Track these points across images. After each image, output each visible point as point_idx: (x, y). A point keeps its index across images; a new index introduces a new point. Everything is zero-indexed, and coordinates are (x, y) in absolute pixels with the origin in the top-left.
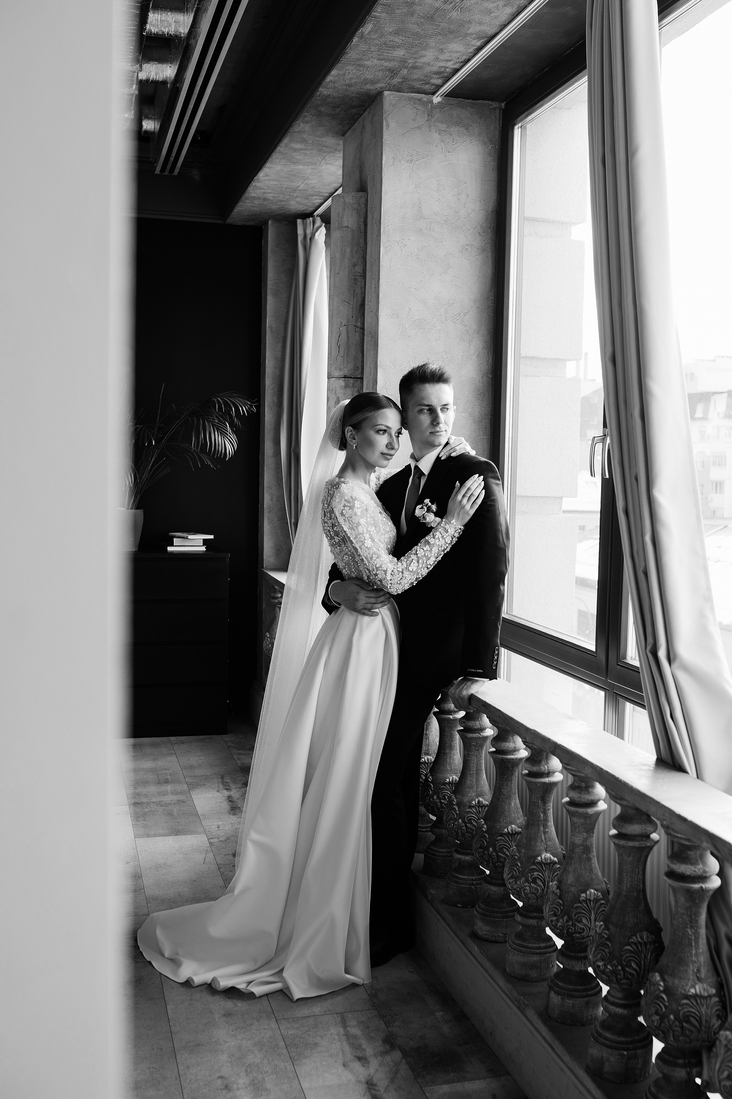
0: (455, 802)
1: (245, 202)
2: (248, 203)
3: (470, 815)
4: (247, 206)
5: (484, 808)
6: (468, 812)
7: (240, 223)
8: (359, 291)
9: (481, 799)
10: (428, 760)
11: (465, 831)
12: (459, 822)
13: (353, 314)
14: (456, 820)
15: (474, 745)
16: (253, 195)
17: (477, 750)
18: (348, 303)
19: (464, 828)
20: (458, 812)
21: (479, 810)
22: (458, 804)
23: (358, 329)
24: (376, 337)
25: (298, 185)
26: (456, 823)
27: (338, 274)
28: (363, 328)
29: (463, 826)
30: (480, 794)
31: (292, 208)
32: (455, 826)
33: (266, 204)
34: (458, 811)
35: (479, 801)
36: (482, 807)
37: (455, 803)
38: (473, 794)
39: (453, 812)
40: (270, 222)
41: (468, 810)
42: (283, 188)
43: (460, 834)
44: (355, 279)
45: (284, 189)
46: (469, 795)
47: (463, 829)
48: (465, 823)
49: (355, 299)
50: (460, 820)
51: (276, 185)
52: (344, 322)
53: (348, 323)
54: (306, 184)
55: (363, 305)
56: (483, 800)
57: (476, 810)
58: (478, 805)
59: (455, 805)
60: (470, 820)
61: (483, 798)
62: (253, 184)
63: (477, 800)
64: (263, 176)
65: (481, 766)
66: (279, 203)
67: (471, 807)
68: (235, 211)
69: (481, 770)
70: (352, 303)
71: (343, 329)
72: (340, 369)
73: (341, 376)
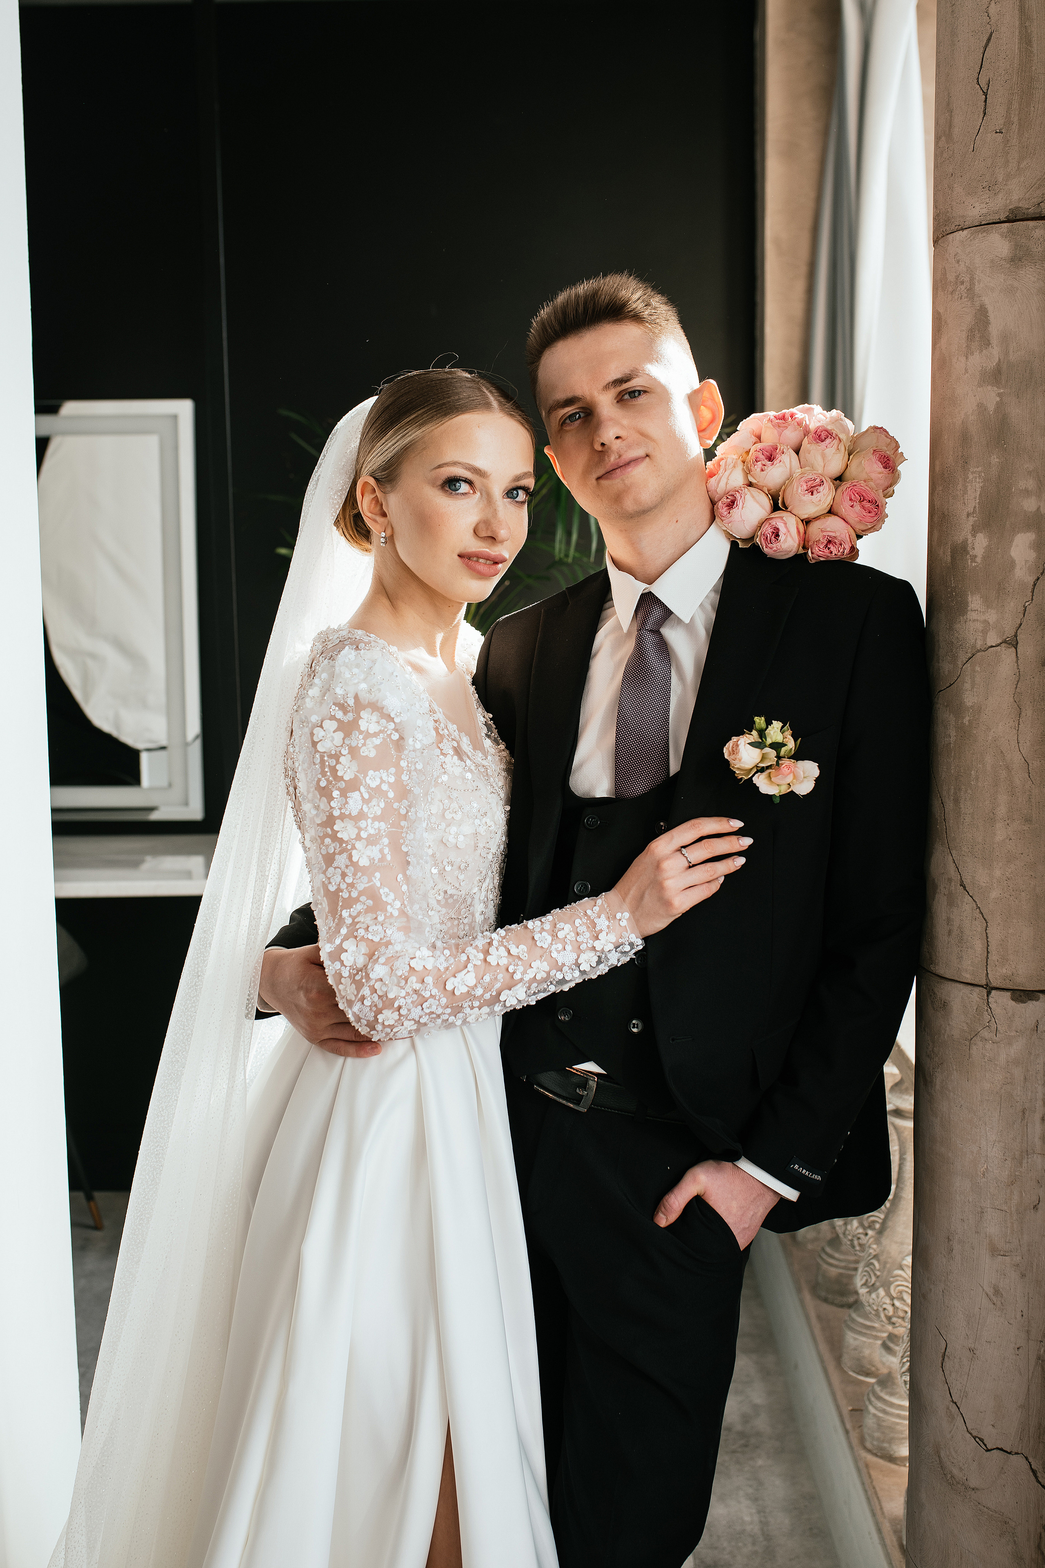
72: (991, 187)
73: (996, 218)
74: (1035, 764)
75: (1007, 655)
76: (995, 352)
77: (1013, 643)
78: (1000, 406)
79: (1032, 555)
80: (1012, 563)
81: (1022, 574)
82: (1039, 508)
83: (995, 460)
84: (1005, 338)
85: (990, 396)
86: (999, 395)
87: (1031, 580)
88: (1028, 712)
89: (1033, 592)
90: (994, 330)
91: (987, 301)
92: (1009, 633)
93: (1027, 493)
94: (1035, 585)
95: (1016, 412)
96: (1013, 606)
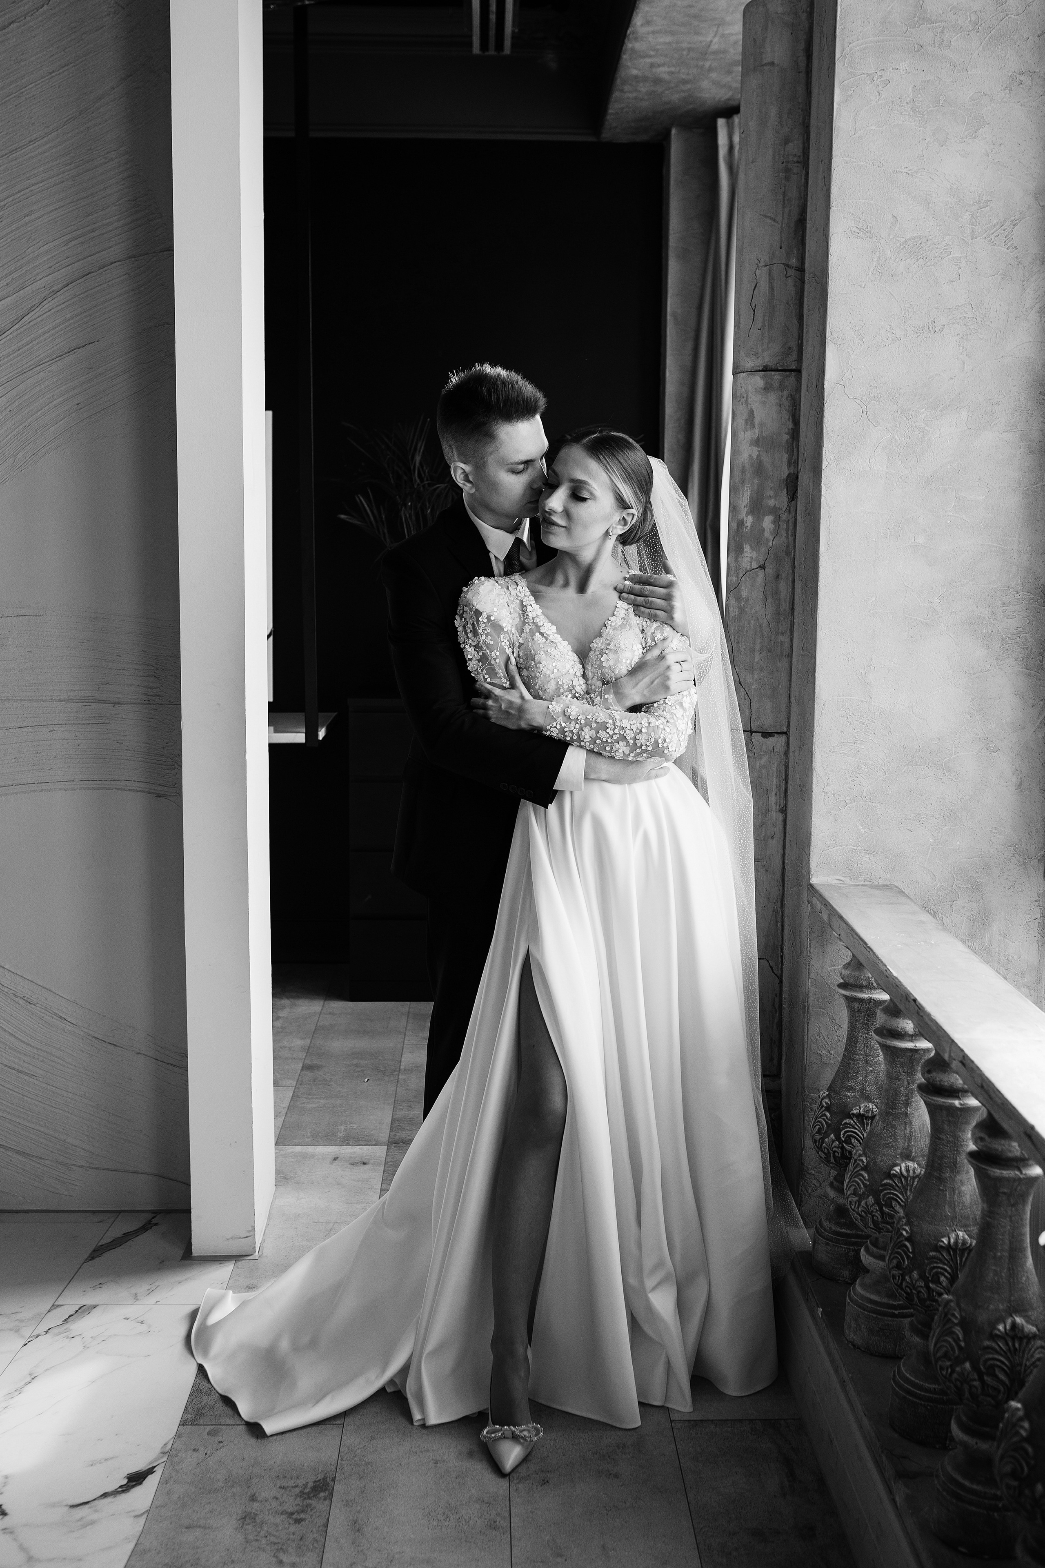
0: (956, 1318)
1: (622, 91)
2: (629, 92)
3: (991, 1356)
4: (628, 98)
5: (1025, 1341)
6: (988, 1347)
7: (624, 139)
8: (793, 193)
9: (1018, 1320)
10: (908, 1171)
11: (980, 1390)
12: (965, 1368)
13: (781, 241)
14: (958, 1361)
15: (1004, 1193)
16: (635, 72)
17: (1013, 1205)
18: (771, 218)
19: (977, 1383)
20: (963, 1344)
21: (1014, 1345)
22: (963, 1323)
23: (791, 272)
24: (824, 279)
25: (709, 39)
26: (958, 1369)
27: (752, 162)
28: (801, 270)
29: (975, 1380)
30: (1019, 1308)
31: (707, 95)
32: (955, 1376)
33: (660, 90)
34: (964, 1340)
35: (1014, 1325)
36: (1021, 1339)
37: (956, 1321)
38: (1001, 1307)
39: (951, 1340)
40: (674, 131)
41: (987, 1343)
42: (682, 49)
43: (967, 1394)
44: (787, 170)
45: (685, 53)
46: (991, 1307)
47: (974, 1386)
48: (981, 1376)
49: (787, 210)
50: (967, 1365)
51: (670, 43)
52: (765, 258)
53: (771, 259)
54: (723, 36)
55: (801, 222)
56: (1024, 1323)
57: (1007, 1344)
58: (1011, 1334)
59: (956, 1324)
60: (992, 1367)
61: (1024, 1317)
62: (629, 45)
63: (1009, 1321)
64: (642, 25)
65: (1022, 1241)
66: (682, 87)
67: (993, 1337)
68: (610, 111)
69: (1022, 1250)
70: (779, 218)
71: (762, 275)
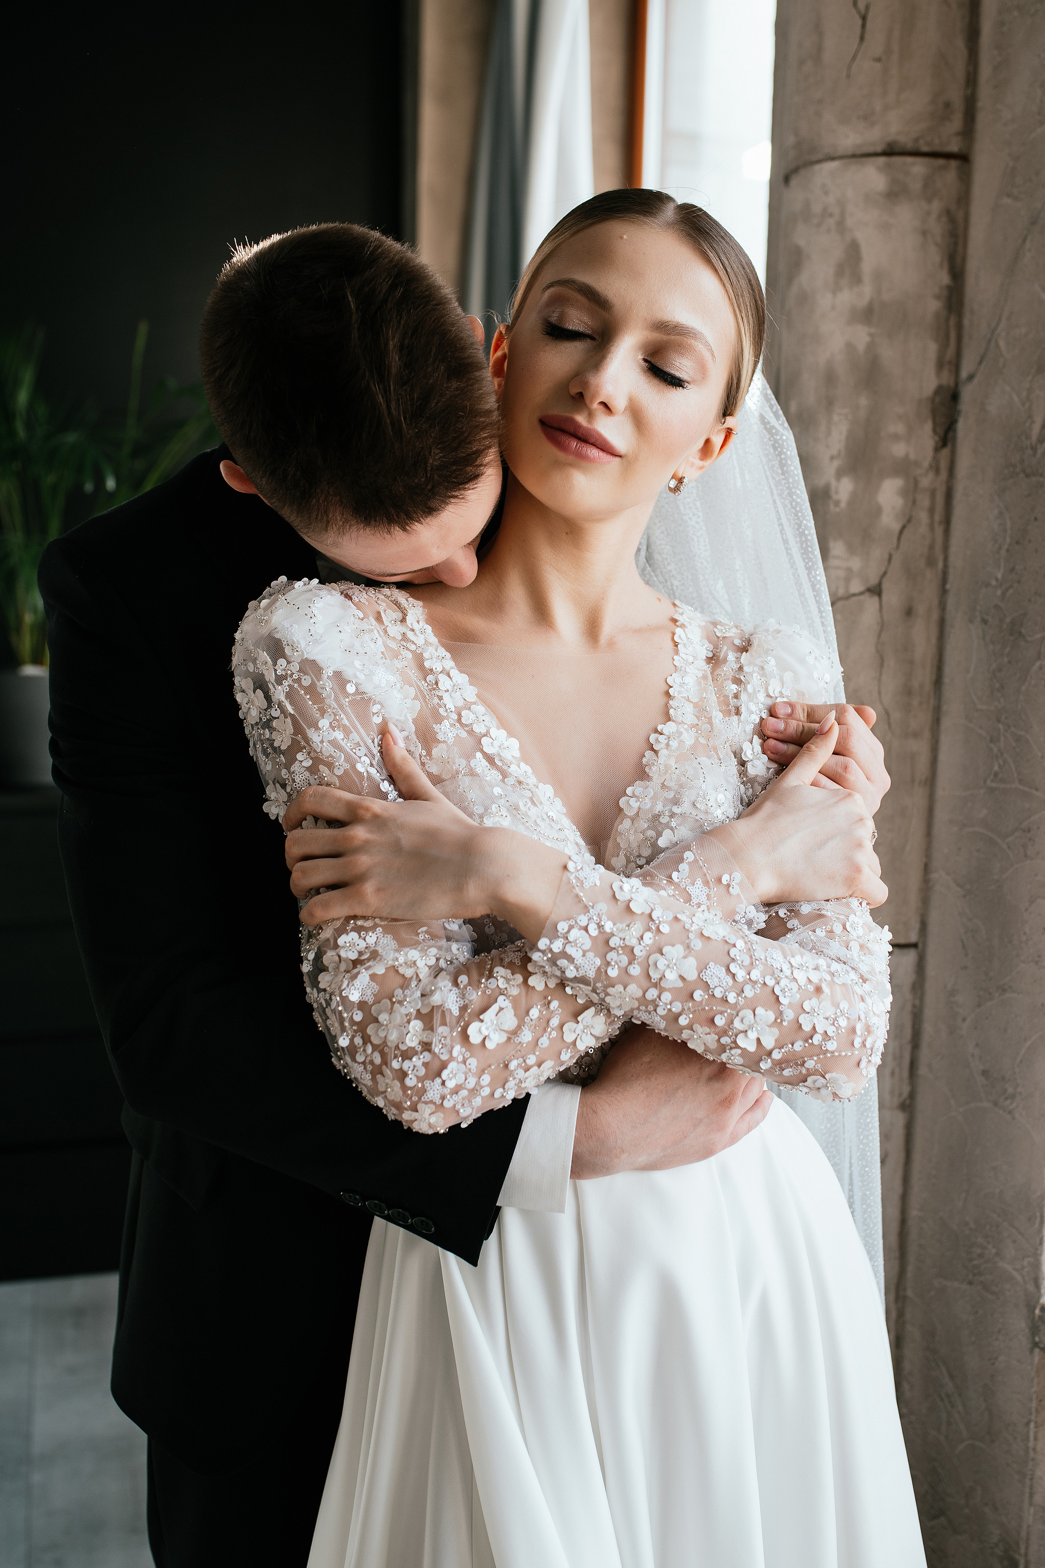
72: (868, 118)
73: (871, 149)
74: (896, 715)
75: (871, 604)
76: (867, 291)
77: (876, 591)
78: (871, 347)
79: (899, 502)
80: (879, 511)
81: (889, 521)
82: (907, 455)
83: (863, 402)
84: (879, 276)
85: (861, 336)
86: (871, 335)
87: (896, 526)
88: (891, 662)
89: (899, 539)
90: (867, 267)
91: (861, 236)
92: (873, 580)
93: (896, 437)
94: (901, 532)
95: (888, 354)
96: (878, 553)
